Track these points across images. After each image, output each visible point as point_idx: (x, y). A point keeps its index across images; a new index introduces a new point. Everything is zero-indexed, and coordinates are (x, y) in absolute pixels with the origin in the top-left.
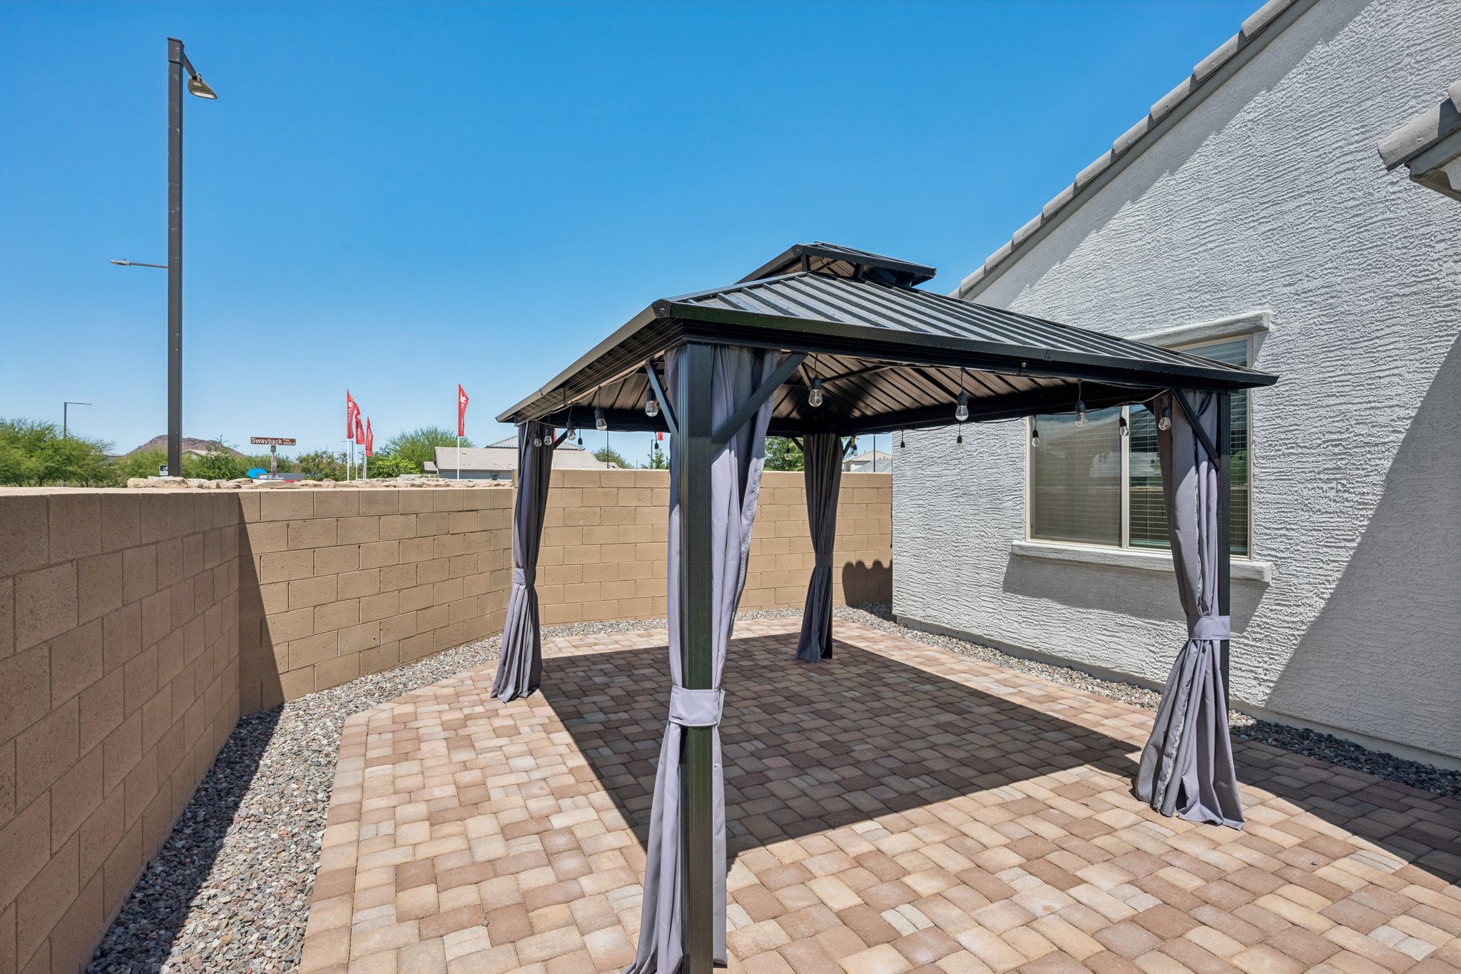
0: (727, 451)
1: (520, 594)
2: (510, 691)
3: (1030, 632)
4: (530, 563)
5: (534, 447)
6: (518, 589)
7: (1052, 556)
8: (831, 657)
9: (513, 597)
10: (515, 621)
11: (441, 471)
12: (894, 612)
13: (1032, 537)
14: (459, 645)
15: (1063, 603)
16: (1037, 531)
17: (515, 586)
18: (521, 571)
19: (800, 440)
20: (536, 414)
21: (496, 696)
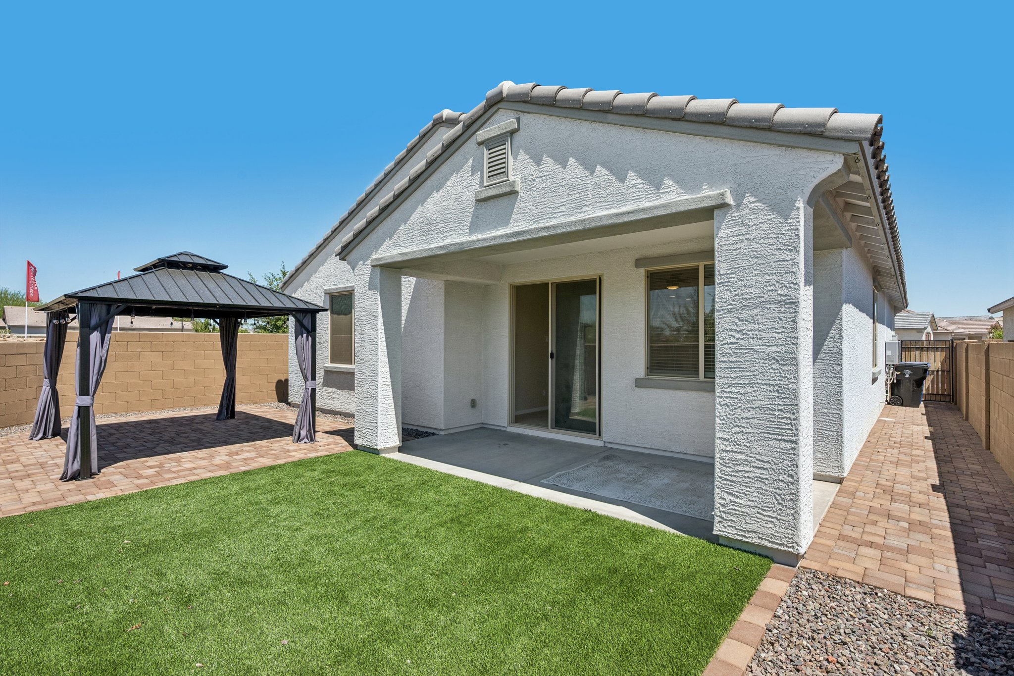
0: (96, 332)
1: (47, 391)
2: (40, 435)
3: (329, 402)
4: (53, 375)
5: (53, 323)
6: (46, 388)
7: (334, 370)
8: (234, 418)
9: (42, 392)
10: (44, 403)
11: (10, 327)
12: (289, 401)
13: (331, 363)
14: (13, 426)
15: (338, 389)
16: (333, 361)
17: (44, 387)
18: (47, 380)
19: (218, 320)
20: (57, 308)
21: (32, 439)
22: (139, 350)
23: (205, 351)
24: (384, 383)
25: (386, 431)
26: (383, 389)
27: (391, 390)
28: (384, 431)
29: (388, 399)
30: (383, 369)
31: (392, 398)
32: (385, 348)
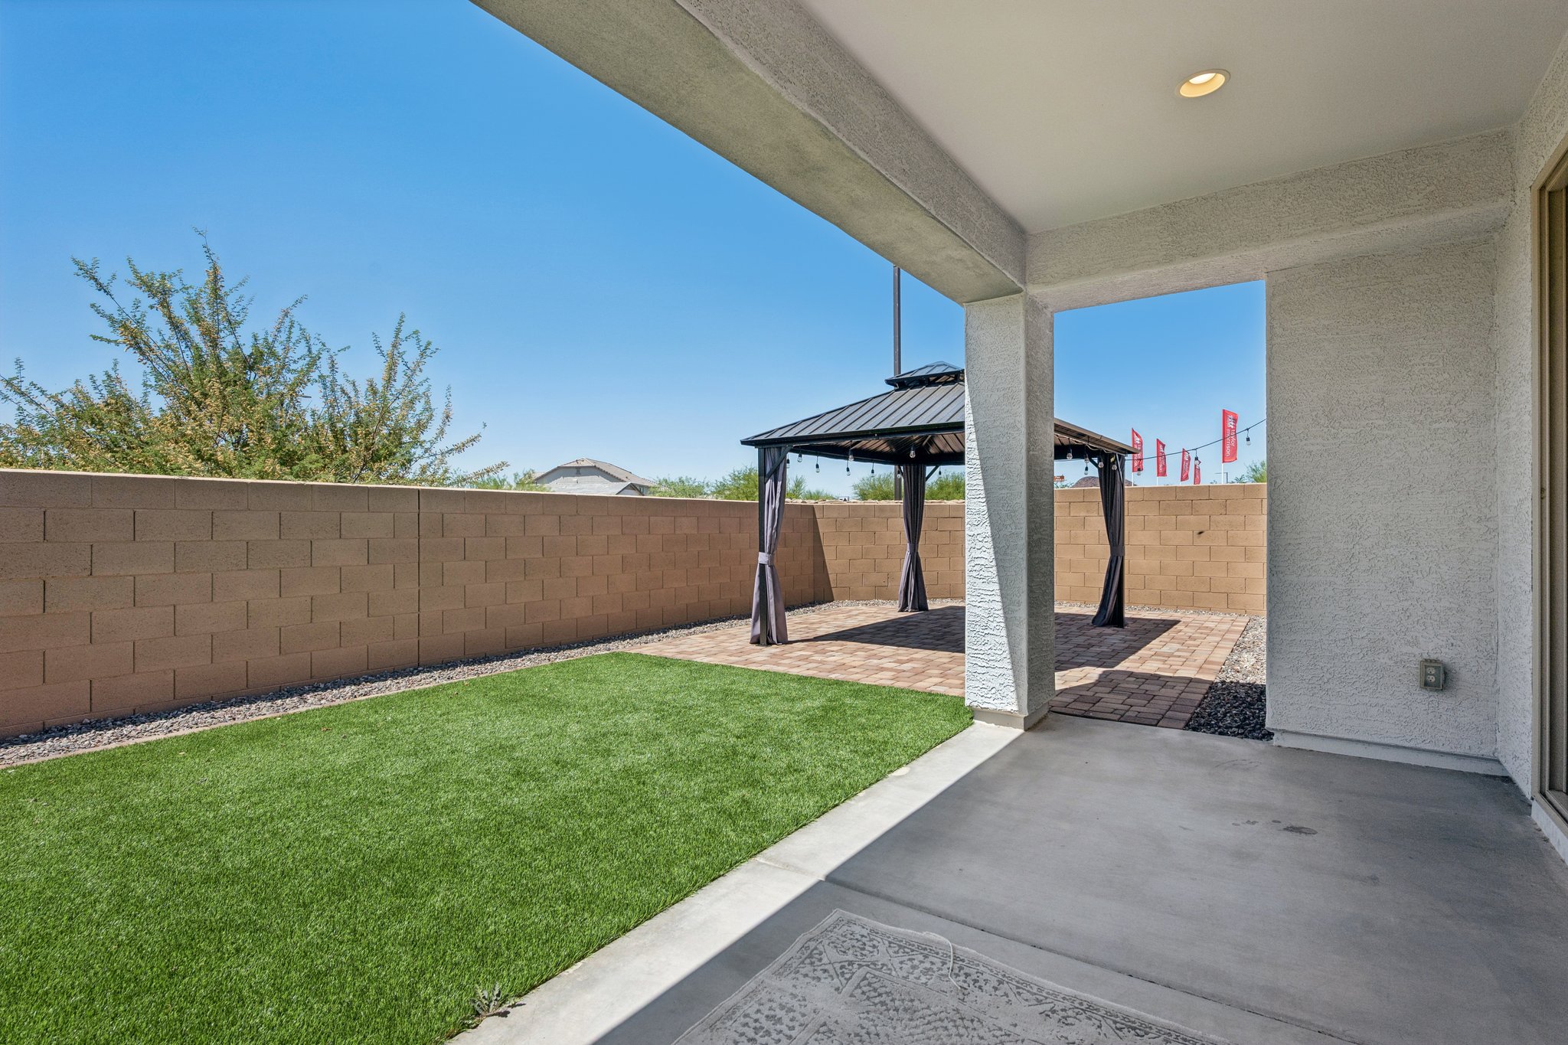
22: (1083, 514)
23: (1177, 516)
24: (977, 561)
25: (984, 670)
26: (974, 574)
27: (996, 580)
28: (980, 670)
29: (987, 598)
30: (979, 530)
31: (998, 599)
32: (981, 482)
